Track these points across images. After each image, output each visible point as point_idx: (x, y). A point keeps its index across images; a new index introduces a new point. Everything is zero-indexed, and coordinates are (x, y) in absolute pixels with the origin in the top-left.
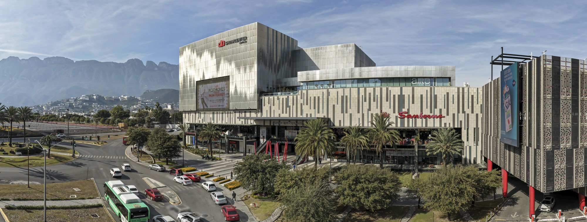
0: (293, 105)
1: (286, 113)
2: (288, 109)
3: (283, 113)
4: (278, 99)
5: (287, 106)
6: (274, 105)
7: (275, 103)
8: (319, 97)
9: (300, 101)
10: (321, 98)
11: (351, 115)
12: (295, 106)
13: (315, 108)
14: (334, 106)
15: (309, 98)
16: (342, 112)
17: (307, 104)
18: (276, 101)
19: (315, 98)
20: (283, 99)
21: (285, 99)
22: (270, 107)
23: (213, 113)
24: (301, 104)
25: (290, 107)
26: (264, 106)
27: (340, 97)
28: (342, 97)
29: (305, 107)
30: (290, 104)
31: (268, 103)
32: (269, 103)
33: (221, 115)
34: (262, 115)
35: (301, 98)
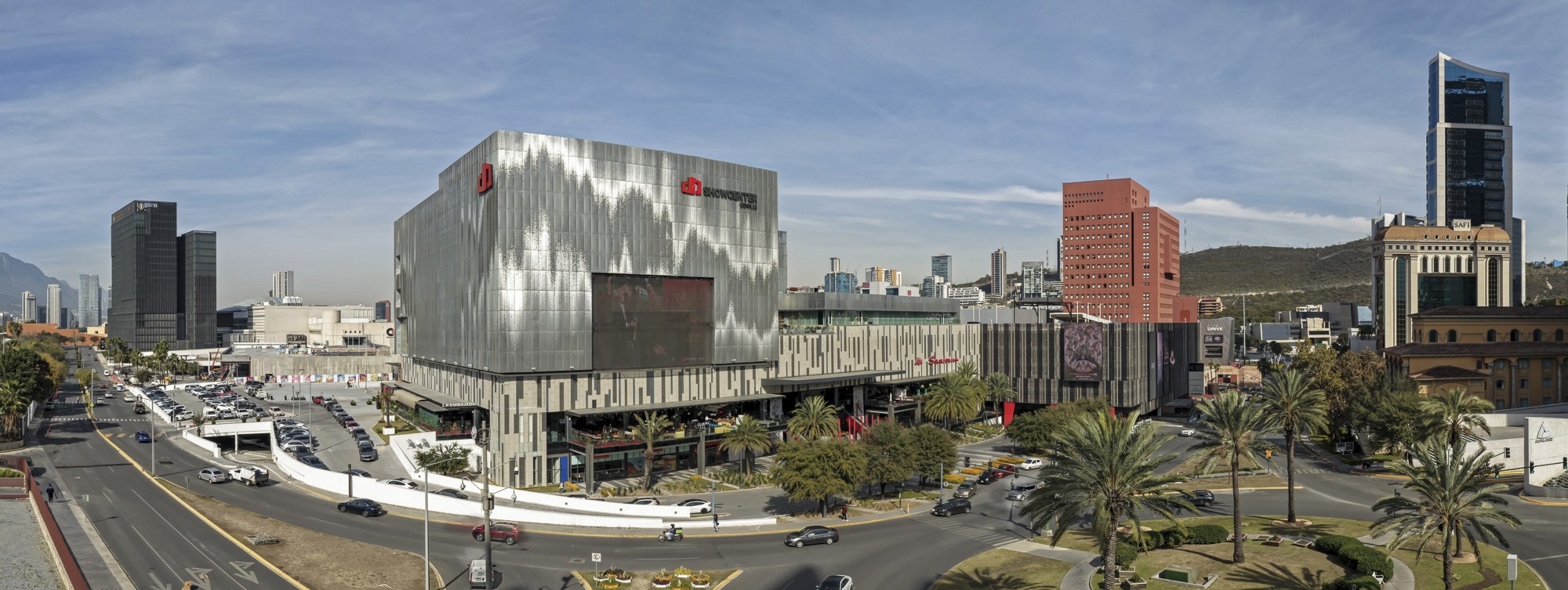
0: (828, 351)
1: (818, 366)
2: (820, 357)
3: (813, 366)
4: (806, 340)
5: (820, 353)
6: (798, 352)
7: (800, 347)
8: (859, 338)
9: (837, 345)
10: (861, 339)
11: (891, 363)
12: (830, 353)
13: (854, 356)
14: (875, 351)
15: (847, 340)
16: (883, 361)
17: (845, 350)
18: (802, 345)
19: (854, 338)
20: (813, 339)
21: (815, 341)
22: (793, 356)
23: (650, 376)
24: (838, 349)
25: (822, 355)
26: (782, 353)
27: (880, 339)
28: (883, 338)
29: (843, 354)
30: (824, 350)
31: (788, 348)
32: (790, 349)
33: (676, 378)
34: (777, 372)
35: (838, 340)
